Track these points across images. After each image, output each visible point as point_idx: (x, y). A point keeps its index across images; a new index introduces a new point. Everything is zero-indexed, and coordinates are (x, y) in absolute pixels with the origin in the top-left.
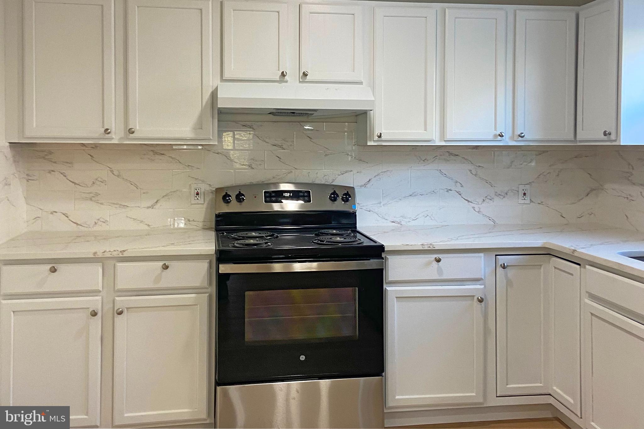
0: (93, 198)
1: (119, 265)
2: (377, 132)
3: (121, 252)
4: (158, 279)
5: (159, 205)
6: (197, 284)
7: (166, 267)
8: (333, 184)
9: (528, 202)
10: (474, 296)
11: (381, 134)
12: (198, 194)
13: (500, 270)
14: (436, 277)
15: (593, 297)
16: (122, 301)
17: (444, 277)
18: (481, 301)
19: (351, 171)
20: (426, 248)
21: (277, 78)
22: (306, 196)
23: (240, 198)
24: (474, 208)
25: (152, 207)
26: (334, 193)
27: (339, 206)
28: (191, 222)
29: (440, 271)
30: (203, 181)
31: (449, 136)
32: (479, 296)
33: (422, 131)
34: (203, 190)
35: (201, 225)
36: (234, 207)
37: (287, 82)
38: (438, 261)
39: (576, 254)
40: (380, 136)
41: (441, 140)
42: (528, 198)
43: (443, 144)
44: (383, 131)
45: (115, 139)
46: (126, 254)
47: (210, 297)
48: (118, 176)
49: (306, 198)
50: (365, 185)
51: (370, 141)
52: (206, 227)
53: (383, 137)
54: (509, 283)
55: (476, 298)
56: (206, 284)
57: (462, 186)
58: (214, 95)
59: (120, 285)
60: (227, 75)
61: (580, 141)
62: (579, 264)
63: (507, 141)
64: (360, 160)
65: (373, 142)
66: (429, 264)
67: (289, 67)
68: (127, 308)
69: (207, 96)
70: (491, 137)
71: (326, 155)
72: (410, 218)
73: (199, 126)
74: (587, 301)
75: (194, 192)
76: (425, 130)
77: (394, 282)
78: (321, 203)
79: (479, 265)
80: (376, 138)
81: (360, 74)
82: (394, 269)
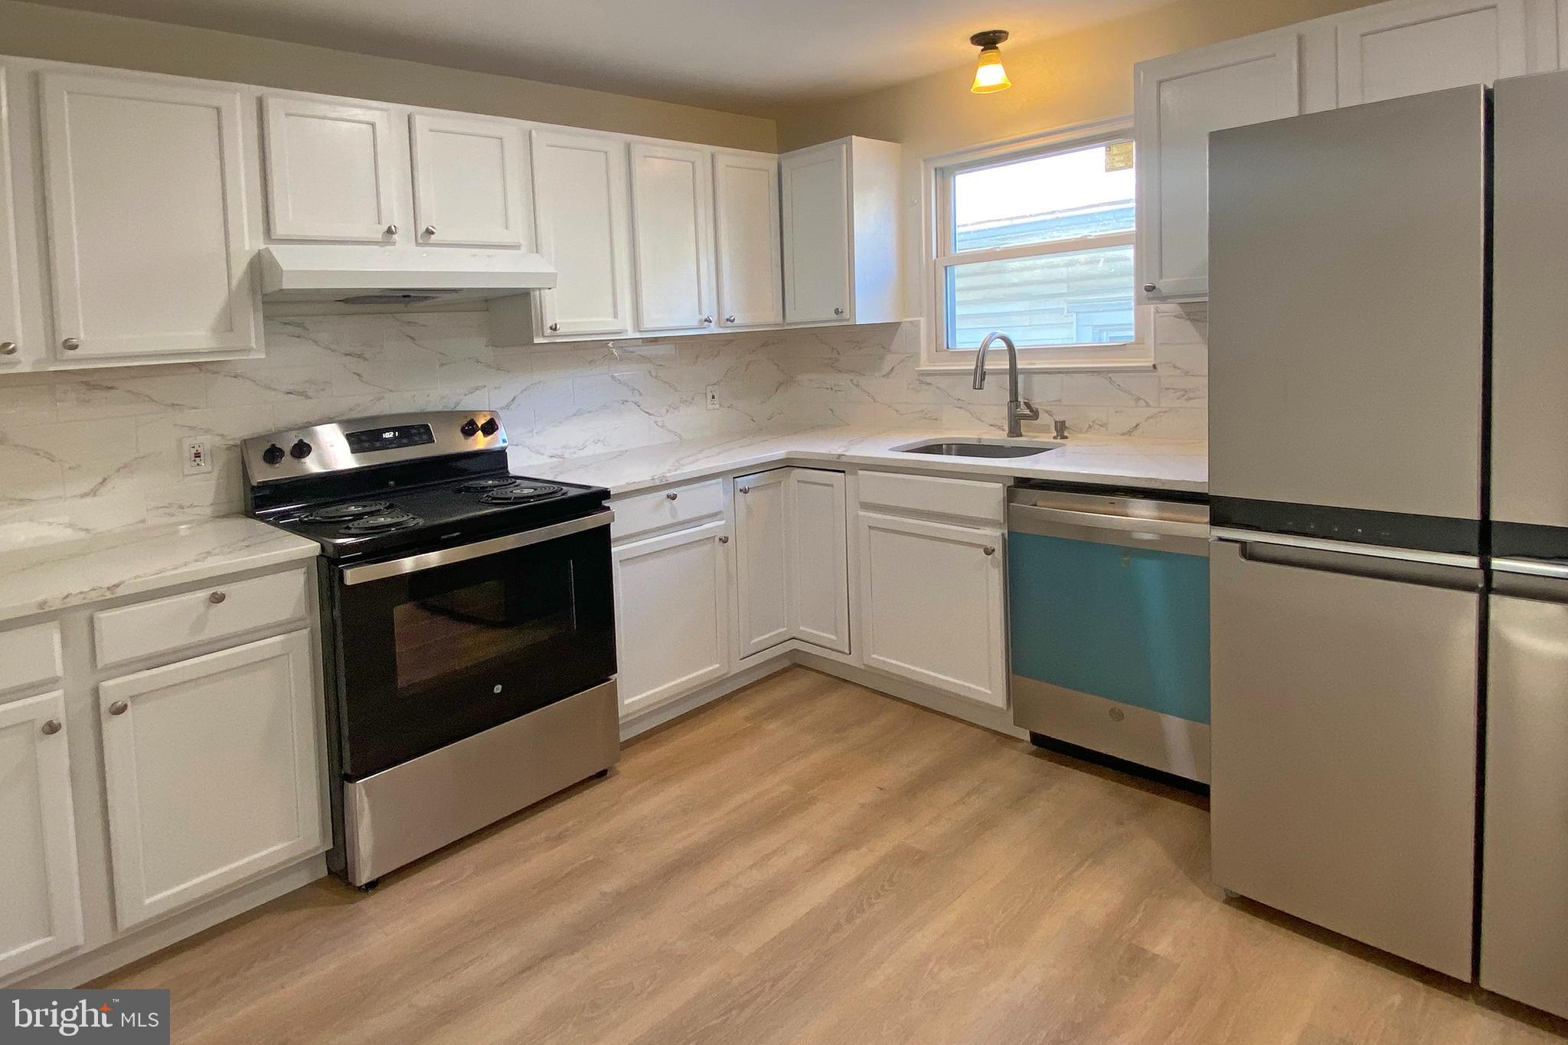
1: (103, 616)
2: (549, 323)
3: (108, 588)
5: (109, 485)
7: (217, 599)
8: (459, 408)
9: (718, 406)
10: (714, 537)
11: (556, 325)
12: (197, 455)
13: (740, 496)
14: (669, 520)
15: (866, 506)
16: (116, 686)
17: (681, 518)
18: (724, 540)
19: (485, 387)
20: (658, 483)
21: (379, 237)
22: (424, 433)
24: (656, 422)
25: (93, 492)
26: (472, 423)
27: (480, 442)
28: (185, 510)
30: (207, 431)
31: (645, 324)
32: (722, 535)
33: (610, 319)
34: (208, 447)
35: (208, 511)
37: (394, 243)
38: (673, 497)
39: (844, 459)
40: (554, 329)
41: (634, 331)
43: (638, 335)
44: (558, 321)
45: (25, 363)
46: (121, 592)
47: (312, 633)
49: (425, 437)
50: (508, 407)
51: (538, 336)
52: (222, 514)
53: (561, 330)
55: (717, 539)
56: (302, 612)
57: (641, 395)
58: (260, 268)
60: (280, 229)
61: (788, 324)
62: (844, 472)
63: (713, 329)
64: (498, 369)
65: (542, 338)
66: (660, 504)
67: (397, 217)
68: (132, 697)
69: (240, 268)
70: (695, 323)
71: (442, 365)
72: (575, 447)
73: (227, 322)
74: (861, 513)
75: (189, 453)
76: (616, 316)
77: (623, 539)
78: (449, 442)
79: (714, 495)
80: (548, 332)
81: (518, 233)
82: (622, 519)
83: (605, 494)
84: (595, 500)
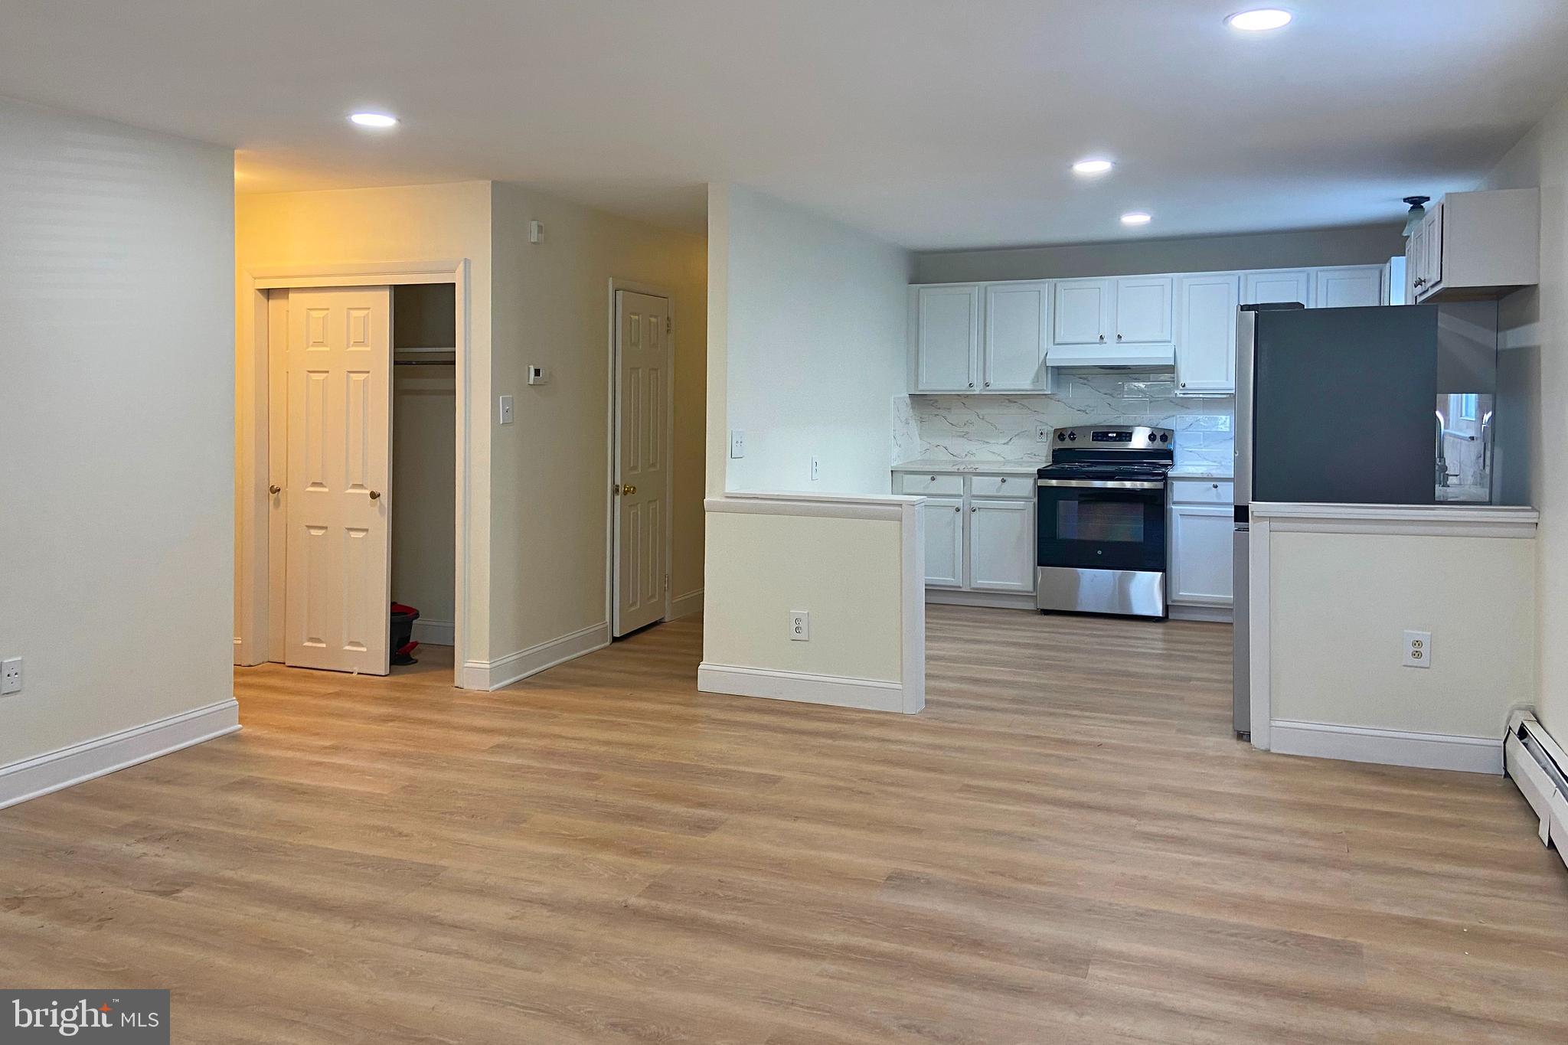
0: (965, 435)
1: (974, 478)
2: (1182, 382)
3: (977, 468)
4: (998, 489)
5: (1012, 441)
6: (1026, 494)
7: (1003, 481)
11: (1185, 384)
12: (1042, 434)
14: (1215, 500)
16: (976, 503)
19: (1173, 416)
20: (1206, 476)
21: (1098, 341)
22: (1128, 436)
23: (1073, 438)
25: (1007, 443)
27: (1160, 444)
28: (1036, 457)
29: (1218, 495)
30: (1047, 424)
33: (1223, 381)
34: (1046, 431)
35: (1044, 459)
36: (1068, 444)
37: (1105, 343)
38: (1216, 487)
40: (1184, 386)
44: (1187, 382)
45: (978, 390)
46: (977, 471)
47: (1034, 504)
48: (983, 419)
49: (1128, 438)
50: (1187, 429)
51: (1177, 389)
52: (1047, 461)
53: (1187, 386)
56: (1031, 494)
59: (974, 493)
60: (1057, 340)
64: (1182, 406)
65: (1179, 391)
66: (1209, 489)
68: (979, 508)
69: (1042, 356)
71: (1151, 402)
73: (1037, 379)
75: (1036, 433)
76: (1227, 380)
77: (1177, 503)
80: (1181, 388)
81: (1167, 335)
82: (1181, 493)
83: (1165, 474)
84: (1162, 476)
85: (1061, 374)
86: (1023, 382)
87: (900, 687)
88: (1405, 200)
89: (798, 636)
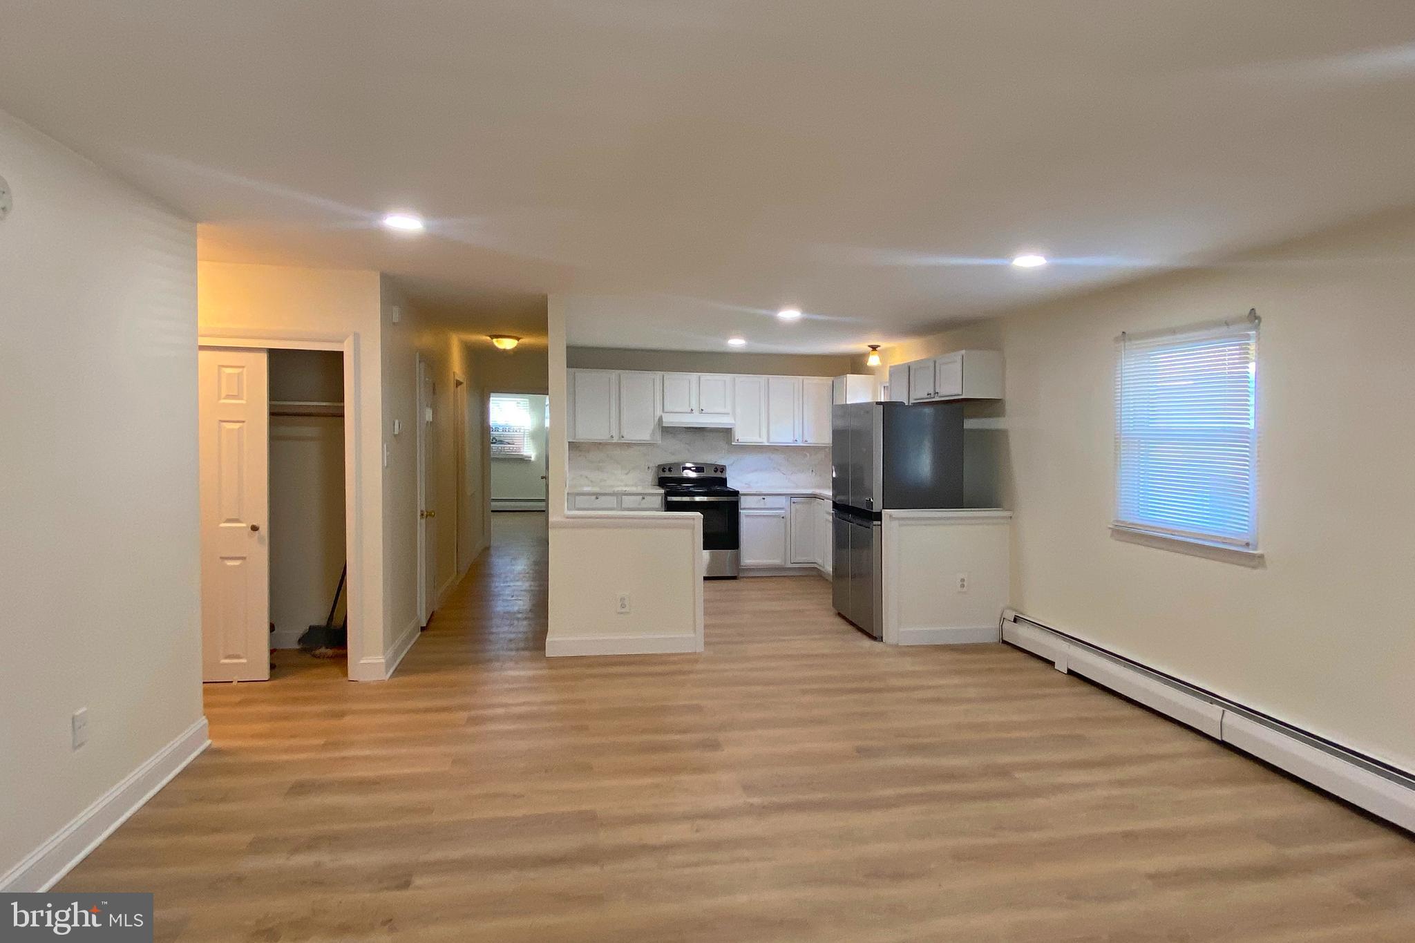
0: (599, 469)
1: (623, 496)
2: (736, 438)
4: (640, 504)
6: (657, 507)
8: (716, 463)
10: (780, 515)
12: (649, 468)
13: (792, 504)
14: (763, 506)
17: (766, 507)
18: (783, 518)
19: (724, 457)
20: (759, 493)
21: (689, 411)
23: (670, 470)
24: (787, 476)
26: (716, 468)
27: (718, 475)
28: (645, 482)
29: (765, 504)
30: (651, 462)
31: (771, 440)
32: (783, 515)
33: (758, 438)
34: (651, 466)
35: (650, 483)
36: (667, 474)
37: (693, 414)
38: (764, 499)
40: (738, 440)
41: (768, 442)
42: (814, 474)
43: (770, 444)
44: (739, 438)
45: (615, 440)
49: (702, 470)
50: (732, 465)
51: (734, 442)
52: (653, 485)
53: (740, 441)
54: (796, 510)
56: (660, 506)
57: (781, 466)
58: (660, 419)
59: (624, 506)
60: (666, 410)
63: (799, 443)
64: (729, 452)
66: (760, 500)
67: (694, 405)
69: (657, 419)
70: (792, 441)
71: (712, 449)
73: (653, 433)
75: (647, 468)
76: (760, 436)
77: (744, 509)
78: (709, 473)
79: (783, 501)
80: (736, 441)
81: (728, 410)
82: (744, 502)
83: (738, 492)
84: (736, 493)
85: (668, 431)
86: (645, 435)
87: (692, 635)
88: (869, 346)
89: (623, 610)
